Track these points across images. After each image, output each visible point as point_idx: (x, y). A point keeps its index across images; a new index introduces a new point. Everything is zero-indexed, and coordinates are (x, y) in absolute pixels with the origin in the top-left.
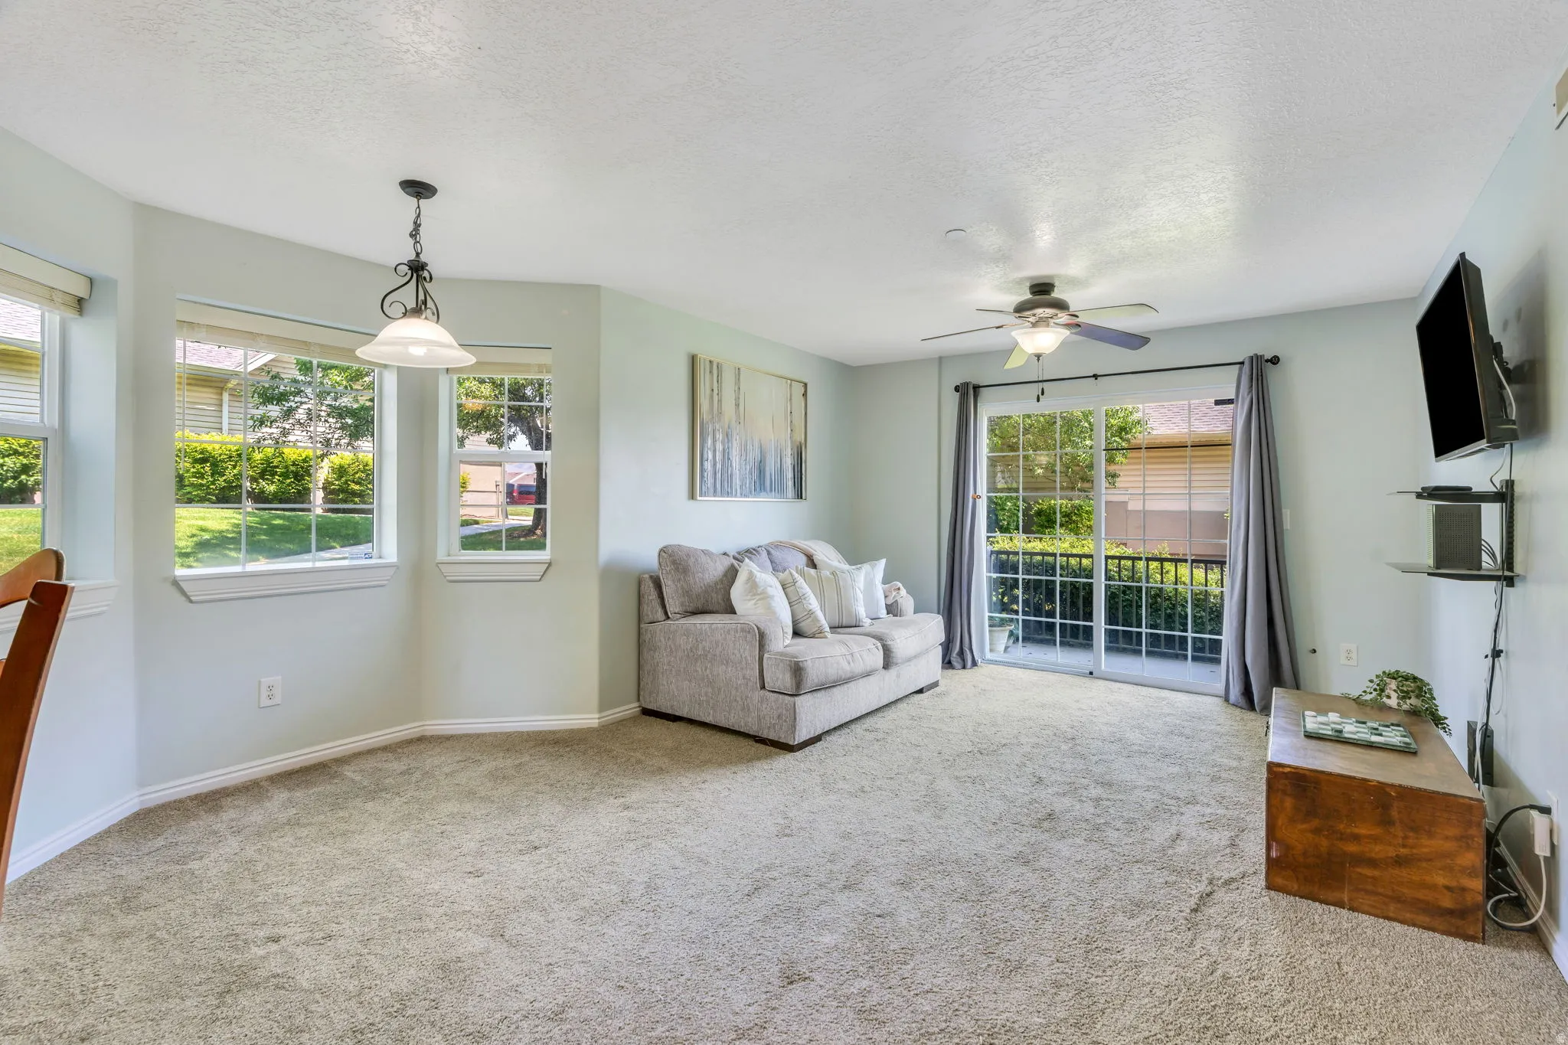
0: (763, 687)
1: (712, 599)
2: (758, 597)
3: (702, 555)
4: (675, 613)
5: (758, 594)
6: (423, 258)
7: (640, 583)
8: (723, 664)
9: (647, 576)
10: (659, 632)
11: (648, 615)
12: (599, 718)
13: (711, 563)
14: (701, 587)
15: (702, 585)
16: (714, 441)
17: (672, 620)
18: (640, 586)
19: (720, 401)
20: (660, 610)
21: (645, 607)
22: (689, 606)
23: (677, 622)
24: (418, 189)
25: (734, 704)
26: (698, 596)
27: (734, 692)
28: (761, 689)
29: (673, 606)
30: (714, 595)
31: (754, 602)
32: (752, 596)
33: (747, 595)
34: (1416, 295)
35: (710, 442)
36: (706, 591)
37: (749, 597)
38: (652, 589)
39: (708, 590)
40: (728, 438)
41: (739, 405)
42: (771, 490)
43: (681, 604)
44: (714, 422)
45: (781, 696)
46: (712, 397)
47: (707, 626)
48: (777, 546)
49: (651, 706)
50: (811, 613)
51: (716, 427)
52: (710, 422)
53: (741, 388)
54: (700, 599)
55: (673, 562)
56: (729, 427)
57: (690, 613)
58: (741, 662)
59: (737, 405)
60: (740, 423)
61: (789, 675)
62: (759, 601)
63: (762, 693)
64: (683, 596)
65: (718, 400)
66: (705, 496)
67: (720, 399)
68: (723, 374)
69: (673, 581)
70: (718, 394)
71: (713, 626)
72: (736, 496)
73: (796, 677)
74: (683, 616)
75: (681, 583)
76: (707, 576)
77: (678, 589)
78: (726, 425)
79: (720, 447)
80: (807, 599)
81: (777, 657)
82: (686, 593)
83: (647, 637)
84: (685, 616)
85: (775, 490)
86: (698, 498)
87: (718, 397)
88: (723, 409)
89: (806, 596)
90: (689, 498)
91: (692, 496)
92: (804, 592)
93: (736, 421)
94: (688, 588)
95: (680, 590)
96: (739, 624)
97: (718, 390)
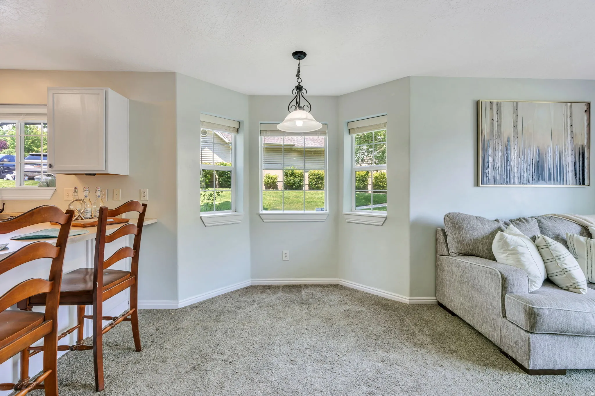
0: (505, 316)
1: (478, 248)
2: (509, 252)
3: (475, 220)
4: (453, 253)
5: (509, 250)
6: (301, 84)
7: (436, 232)
8: (478, 291)
9: (440, 229)
10: (445, 261)
11: (439, 250)
12: (409, 300)
13: (481, 226)
14: (471, 240)
15: (471, 238)
16: (494, 150)
17: (451, 256)
18: (436, 235)
19: (499, 126)
20: (445, 249)
21: (439, 246)
22: (461, 250)
23: (452, 258)
24: (299, 55)
25: (485, 320)
26: (468, 245)
27: (485, 312)
28: (504, 317)
29: (452, 248)
30: (480, 246)
31: (505, 255)
32: (504, 250)
33: (500, 250)
35: (491, 151)
36: (474, 243)
37: (502, 251)
38: (442, 237)
39: (476, 242)
40: (507, 148)
41: (517, 126)
42: (550, 179)
43: (457, 248)
44: (495, 139)
45: (518, 328)
46: (492, 124)
47: (469, 265)
48: (550, 217)
49: (441, 302)
50: (565, 271)
51: (495, 142)
52: (491, 139)
53: (518, 115)
54: (469, 246)
55: (453, 223)
56: (508, 141)
57: (463, 254)
58: (489, 294)
59: (515, 126)
60: (518, 137)
61: (523, 315)
62: (510, 255)
63: (504, 320)
64: (458, 243)
65: (498, 125)
66: (487, 184)
67: (499, 124)
68: (502, 108)
69: (452, 234)
70: (497, 121)
71: (473, 266)
72: (514, 183)
73: (530, 319)
74: (457, 255)
75: (457, 235)
76: (476, 233)
77: (455, 239)
78: (506, 140)
79: (499, 154)
80: (562, 260)
81: (515, 299)
82: (460, 242)
83: (439, 263)
84: (458, 255)
85: (554, 180)
86: (481, 185)
87: (498, 123)
88: (502, 130)
89: (561, 257)
90: (474, 186)
91: (477, 184)
92: (559, 254)
93: (514, 136)
94: (461, 239)
95: (456, 240)
96: (488, 269)
97: (498, 119)
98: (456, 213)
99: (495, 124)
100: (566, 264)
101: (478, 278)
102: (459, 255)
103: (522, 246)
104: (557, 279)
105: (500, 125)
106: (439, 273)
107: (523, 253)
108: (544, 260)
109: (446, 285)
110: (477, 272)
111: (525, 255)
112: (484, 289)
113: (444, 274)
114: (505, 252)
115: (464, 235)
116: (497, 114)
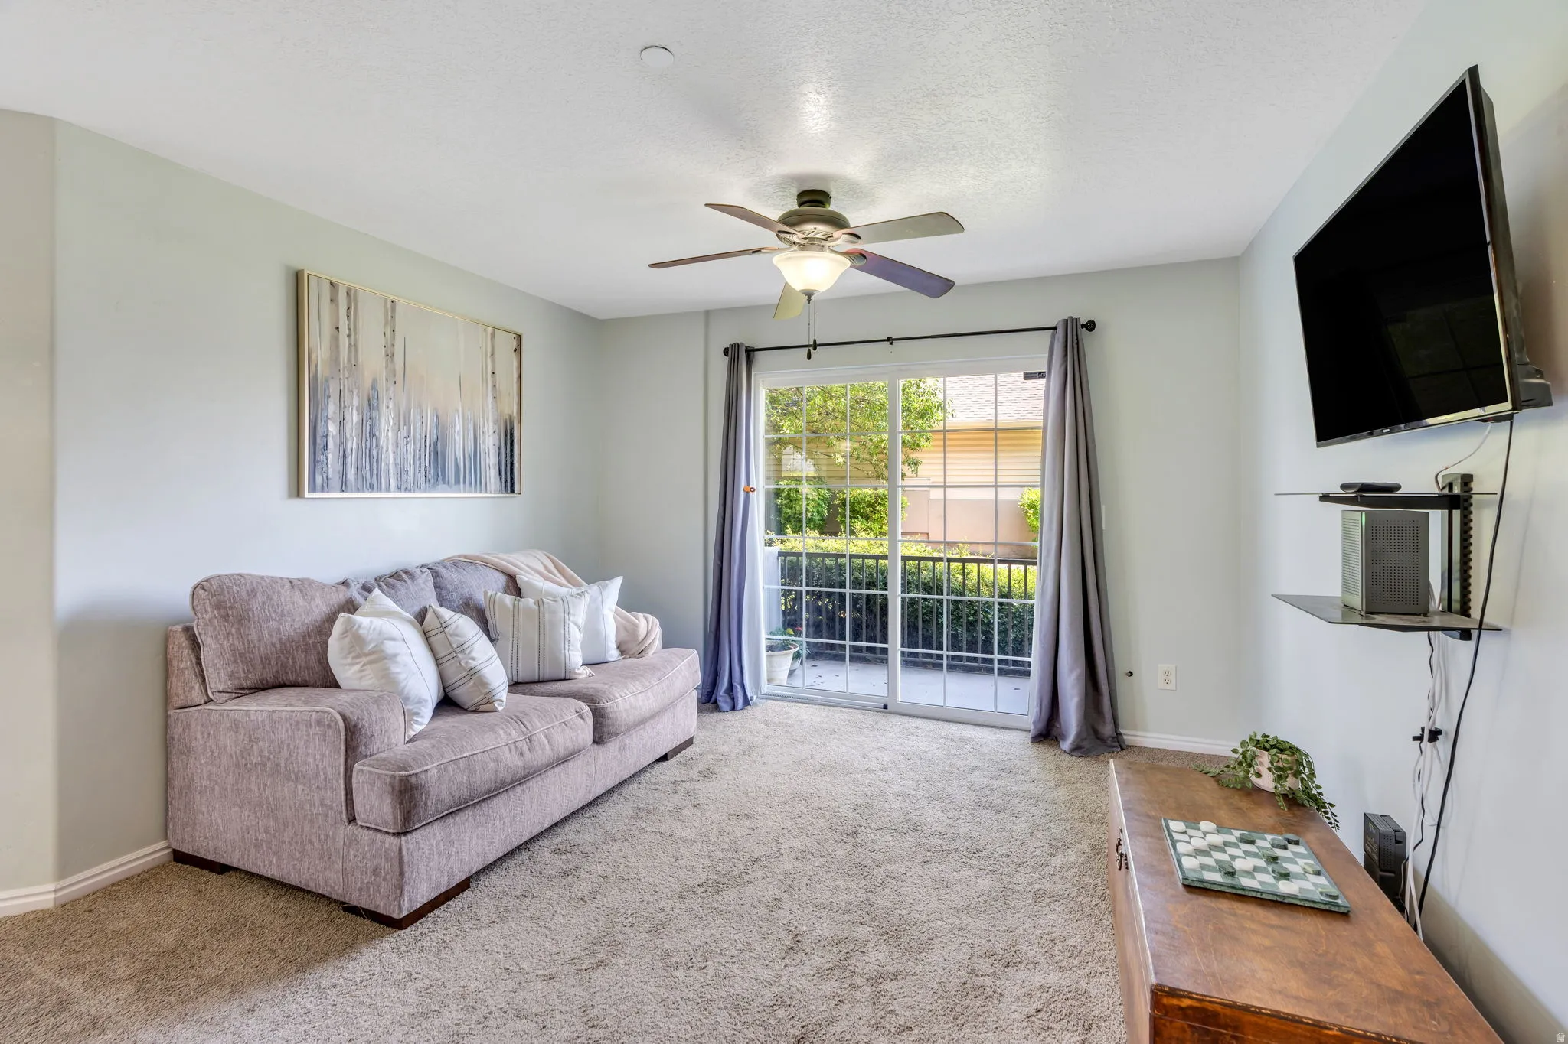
0: (352, 820)
1: (294, 662)
2: (364, 660)
3: (286, 592)
4: (220, 692)
5: (366, 655)
7: (167, 639)
8: (289, 779)
9: (178, 628)
10: (195, 725)
11: (177, 695)
12: (55, 891)
13: (301, 602)
14: (273, 645)
15: (275, 640)
16: (342, 407)
17: (216, 704)
18: (166, 647)
19: (353, 347)
20: (197, 686)
21: (174, 679)
22: (247, 678)
23: (218, 708)
25: (308, 847)
26: (268, 658)
27: (307, 828)
28: (350, 822)
29: (218, 679)
30: (300, 657)
31: (357, 667)
32: (353, 658)
33: (345, 658)
34: (1239, 254)
35: (332, 408)
36: (284, 650)
37: (349, 660)
38: (186, 652)
39: (287, 647)
40: (371, 404)
41: (393, 355)
42: (457, 482)
43: (232, 676)
44: (342, 377)
45: (379, 835)
46: (335, 340)
47: (265, 715)
48: (457, 563)
49: (186, 848)
50: (472, 673)
51: (344, 386)
52: (332, 378)
53: (396, 330)
54: (270, 664)
55: (219, 606)
56: (374, 387)
57: (250, 689)
58: (317, 777)
59: (390, 356)
60: (395, 383)
61: (389, 801)
62: (368, 666)
63: (351, 828)
64: (235, 662)
65: (350, 344)
66: (323, 491)
67: (353, 344)
68: (360, 305)
69: (216, 637)
70: (349, 336)
71: (275, 716)
72: (388, 490)
73: (401, 803)
74: (234, 695)
75: (231, 640)
76: (287, 625)
77: (225, 650)
78: (368, 383)
79: (353, 418)
80: (467, 651)
81: (372, 769)
82: (241, 657)
83: (176, 731)
84: (237, 695)
85: (465, 482)
86: (307, 495)
87: (349, 341)
88: (360, 360)
89: (465, 646)
90: (290, 496)
91: (297, 492)
92: (462, 640)
93: (387, 379)
94: (245, 649)
95: (228, 653)
96: (314, 713)
97: (349, 329)
98: (230, 577)
99: (344, 343)
100: (473, 659)
101: (289, 745)
102: (239, 695)
103: (393, 639)
104: (461, 694)
105: (355, 345)
106: (177, 763)
107: (396, 655)
108: (436, 660)
109: (201, 792)
110: (287, 731)
111: (399, 659)
112: (304, 769)
113: (192, 761)
114: (358, 660)
115: (254, 636)
116: (348, 317)
